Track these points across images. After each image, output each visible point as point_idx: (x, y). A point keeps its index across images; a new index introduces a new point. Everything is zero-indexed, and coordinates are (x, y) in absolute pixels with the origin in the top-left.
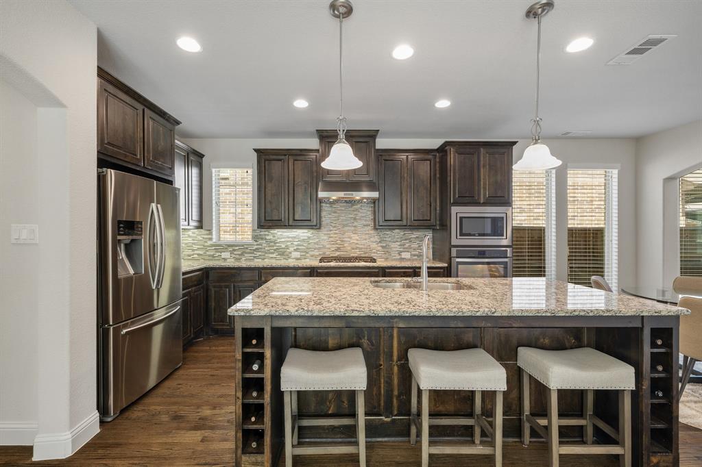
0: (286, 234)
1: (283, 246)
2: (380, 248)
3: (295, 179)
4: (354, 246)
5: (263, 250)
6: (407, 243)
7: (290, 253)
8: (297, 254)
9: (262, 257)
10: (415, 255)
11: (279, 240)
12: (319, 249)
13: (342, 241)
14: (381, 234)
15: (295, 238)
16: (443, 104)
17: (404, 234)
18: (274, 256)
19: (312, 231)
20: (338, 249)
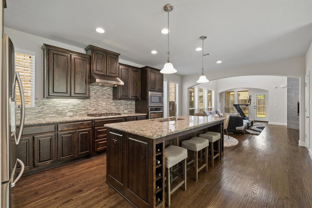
0: (62, 101)
1: (61, 109)
2: (115, 109)
3: (76, 69)
4: (104, 108)
5: (44, 112)
6: (126, 106)
7: (66, 113)
8: (71, 114)
9: (43, 117)
10: (129, 111)
11: (57, 106)
12: (85, 110)
13: (97, 105)
14: (116, 102)
15: (70, 104)
16: (154, 52)
17: (125, 102)
18: (54, 115)
19: (80, 100)
20: (95, 110)
